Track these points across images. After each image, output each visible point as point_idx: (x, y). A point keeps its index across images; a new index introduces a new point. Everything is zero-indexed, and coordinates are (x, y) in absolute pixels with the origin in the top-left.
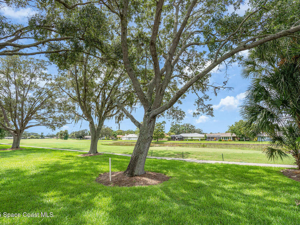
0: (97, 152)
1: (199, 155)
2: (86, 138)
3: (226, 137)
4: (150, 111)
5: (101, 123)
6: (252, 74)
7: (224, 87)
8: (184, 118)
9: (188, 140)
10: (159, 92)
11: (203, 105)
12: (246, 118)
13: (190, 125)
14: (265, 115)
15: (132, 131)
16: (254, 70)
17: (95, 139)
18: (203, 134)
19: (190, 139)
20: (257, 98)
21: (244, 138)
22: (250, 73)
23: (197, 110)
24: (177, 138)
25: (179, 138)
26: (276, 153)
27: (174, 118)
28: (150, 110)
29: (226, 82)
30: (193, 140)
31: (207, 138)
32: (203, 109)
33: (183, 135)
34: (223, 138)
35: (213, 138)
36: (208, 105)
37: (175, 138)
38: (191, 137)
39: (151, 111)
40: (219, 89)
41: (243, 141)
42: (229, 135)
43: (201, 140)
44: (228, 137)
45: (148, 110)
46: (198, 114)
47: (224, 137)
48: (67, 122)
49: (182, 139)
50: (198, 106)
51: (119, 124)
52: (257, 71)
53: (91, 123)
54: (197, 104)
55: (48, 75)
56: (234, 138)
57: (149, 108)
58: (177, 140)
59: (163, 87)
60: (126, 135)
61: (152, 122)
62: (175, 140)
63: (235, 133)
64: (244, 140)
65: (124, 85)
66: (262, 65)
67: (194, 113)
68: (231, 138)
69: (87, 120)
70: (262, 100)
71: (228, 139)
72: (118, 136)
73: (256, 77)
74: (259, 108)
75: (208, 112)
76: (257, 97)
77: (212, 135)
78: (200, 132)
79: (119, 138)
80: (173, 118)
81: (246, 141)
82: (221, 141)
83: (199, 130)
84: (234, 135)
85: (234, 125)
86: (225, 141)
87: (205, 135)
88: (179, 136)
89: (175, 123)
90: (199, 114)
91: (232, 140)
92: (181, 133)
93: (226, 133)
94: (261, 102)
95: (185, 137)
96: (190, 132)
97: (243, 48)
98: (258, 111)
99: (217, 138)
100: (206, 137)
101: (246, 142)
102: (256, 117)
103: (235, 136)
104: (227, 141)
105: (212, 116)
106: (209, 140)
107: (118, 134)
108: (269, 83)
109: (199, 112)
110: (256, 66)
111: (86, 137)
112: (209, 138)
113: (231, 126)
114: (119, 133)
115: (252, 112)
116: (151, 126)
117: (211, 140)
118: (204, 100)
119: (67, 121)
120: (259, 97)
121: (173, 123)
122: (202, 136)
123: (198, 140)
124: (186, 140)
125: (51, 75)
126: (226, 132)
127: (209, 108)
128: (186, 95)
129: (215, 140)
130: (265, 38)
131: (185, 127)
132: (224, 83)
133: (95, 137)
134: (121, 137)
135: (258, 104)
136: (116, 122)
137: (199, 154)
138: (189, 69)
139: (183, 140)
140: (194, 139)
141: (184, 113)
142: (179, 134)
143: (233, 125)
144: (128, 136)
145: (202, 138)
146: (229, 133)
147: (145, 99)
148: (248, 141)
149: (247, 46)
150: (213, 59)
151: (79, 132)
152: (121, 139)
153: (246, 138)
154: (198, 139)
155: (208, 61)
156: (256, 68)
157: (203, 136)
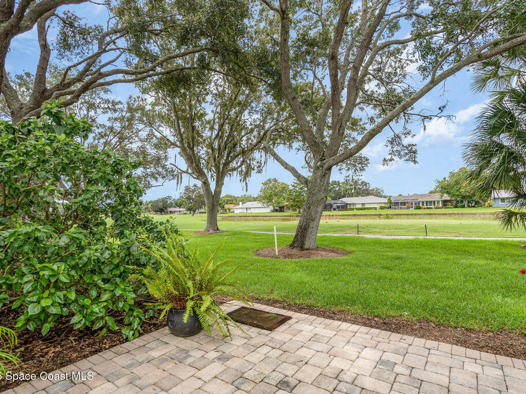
0: (218, 229)
1: (384, 229)
2: (170, 212)
3: (431, 202)
4: (323, 160)
5: (220, 183)
6: (491, 84)
7: (439, 115)
8: (366, 168)
9: (357, 209)
10: (337, 130)
11: (401, 146)
12: (472, 164)
13: (360, 182)
14: (504, 157)
15: (251, 196)
16: (495, 75)
17: (213, 208)
18: (385, 197)
19: (360, 206)
20: (494, 130)
21: (466, 203)
22: (488, 82)
23: (390, 154)
24: (334, 206)
25: (338, 207)
26: (516, 219)
27: (348, 169)
28: (323, 158)
29: (444, 107)
30: (365, 209)
31: (393, 204)
32: (400, 152)
33: (346, 200)
34: (423, 203)
35: (404, 204)
36: (410, 145)
37: (331, 206)
38: (362, 204)
39: (325, 159)
40: (431, 119)
41: (463, 207)
42: (437, 197)
43: (382, 208)
44: (434, 202)
45: (321, 159)
46: (391, 160)
47: (427, 202)
48: (151, 183)
49: (344, 207)
50: (392, 147)
51: (246, 183)
52: (502, 77)
53: (204, 183)
54: (389, 145)
55: (117, 103)
56: (445, 203)
57: (322, 155)
58: (334, 209)
59: (344, 122)
60: (241, 203)
61: (327, 176)
62: (332, 209)
63: (448, 193)
64: (466, 206)
65: (251, 114)
66: (512, 66)
67: (385, 160)
68: (440, 202)
69: (197, 178)
70: (503, 132)
71: (434, 205)
72: (227, 206)
73: (498, 88)
74: (497, 146)
75: (407, 157)
76: (494, 127)
77: (401, 200)
78: (378, 194)
79: (229, 210)
80: (346, 169)
81: (469, 207)
82: (420, 208)
83: (376, 190)
84: (446, 197)
85: (447, 179)
86: (428, 208)
87: (389, 199)
88: (339, 202)
89: (351, 176)
90: (393, 160)
91: (441, 205)
92: (344, 197)
93: (429, 193)
94: (502, 136)
95: (350, 204)
96: (358, 194)
97: (477, 58)
98: (494, 152)
99: (412, 204)
100: (390, 201)
101: (470, 209)
102: (489, 161)
103: (449, 198)
104: (432, 208)
105: (415, 162)
106: (395, 209)
107: (227, 204)
108: (519, 102)
109: (393, 157)
110: (500, 68)
111: (169, 209)
112: (396, 204)
113: (441, 179)
114: (228, 201)
115: (483, 154)
116: (325, 182)
117: (401, 208)
118: (403, 137)
119: (153, 182)
120: (498, 128)
121: (348, 176)
122: (383, 202)
123: (376, 208)
124: (353, 209)
125: (122, 103)
126: (431, 193)
127: (411, 150)
128: (366, 128)
129: (408, 208)
130: (512, 42)
131: (351, 185)
132: (440, 109)
133: (213, 205)
134: (231, 208)
135: (495, 138)
136: (241, 180)
137: (384, 227)
138: (378, 84)
139: (346, 210)
140: (367, 206)
141: (367, 160)
142: (339, 199)
143: (445, 179)
144: (245, 205)
145: (383, 205)
146: (437, 194)
147: (316, 142)
148: (474, 207)
149: (483, 55)
150: (426, 73)
151: (157, 201)
152: (232, 211)
153: (469, 202)
154: (375, 206)
155: (411, 64)
156: (500, 73)
157: (386, 200)
